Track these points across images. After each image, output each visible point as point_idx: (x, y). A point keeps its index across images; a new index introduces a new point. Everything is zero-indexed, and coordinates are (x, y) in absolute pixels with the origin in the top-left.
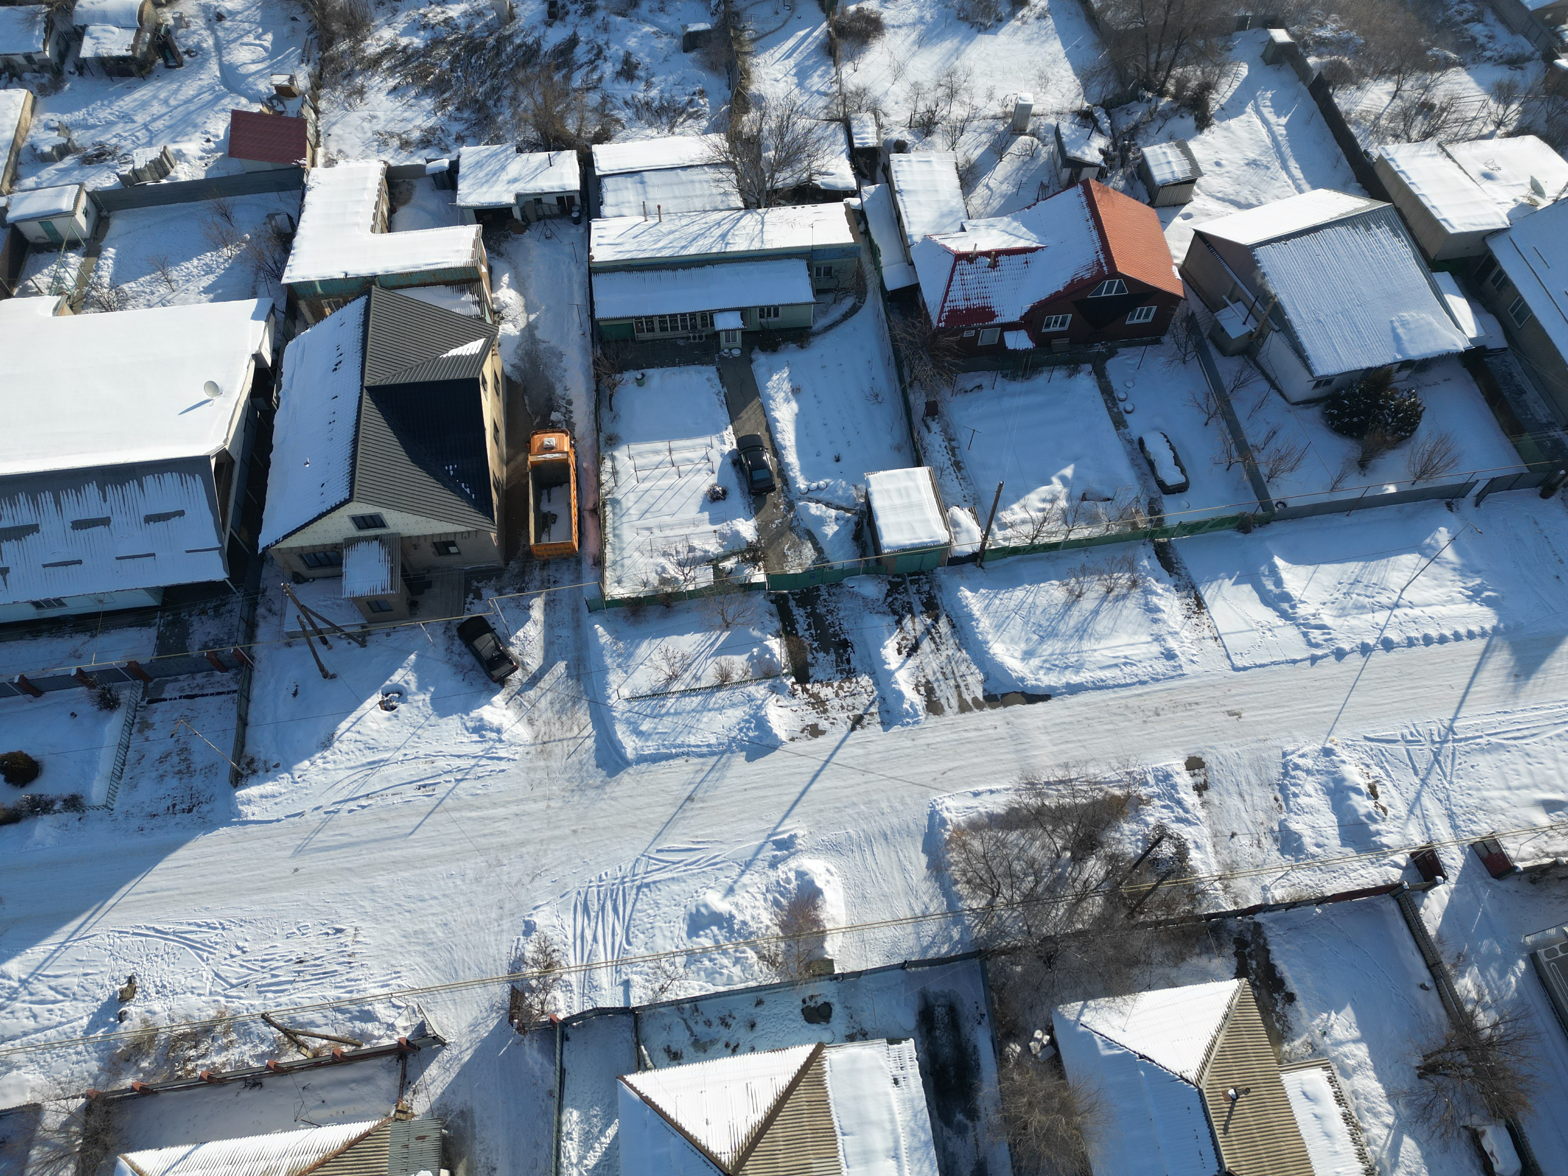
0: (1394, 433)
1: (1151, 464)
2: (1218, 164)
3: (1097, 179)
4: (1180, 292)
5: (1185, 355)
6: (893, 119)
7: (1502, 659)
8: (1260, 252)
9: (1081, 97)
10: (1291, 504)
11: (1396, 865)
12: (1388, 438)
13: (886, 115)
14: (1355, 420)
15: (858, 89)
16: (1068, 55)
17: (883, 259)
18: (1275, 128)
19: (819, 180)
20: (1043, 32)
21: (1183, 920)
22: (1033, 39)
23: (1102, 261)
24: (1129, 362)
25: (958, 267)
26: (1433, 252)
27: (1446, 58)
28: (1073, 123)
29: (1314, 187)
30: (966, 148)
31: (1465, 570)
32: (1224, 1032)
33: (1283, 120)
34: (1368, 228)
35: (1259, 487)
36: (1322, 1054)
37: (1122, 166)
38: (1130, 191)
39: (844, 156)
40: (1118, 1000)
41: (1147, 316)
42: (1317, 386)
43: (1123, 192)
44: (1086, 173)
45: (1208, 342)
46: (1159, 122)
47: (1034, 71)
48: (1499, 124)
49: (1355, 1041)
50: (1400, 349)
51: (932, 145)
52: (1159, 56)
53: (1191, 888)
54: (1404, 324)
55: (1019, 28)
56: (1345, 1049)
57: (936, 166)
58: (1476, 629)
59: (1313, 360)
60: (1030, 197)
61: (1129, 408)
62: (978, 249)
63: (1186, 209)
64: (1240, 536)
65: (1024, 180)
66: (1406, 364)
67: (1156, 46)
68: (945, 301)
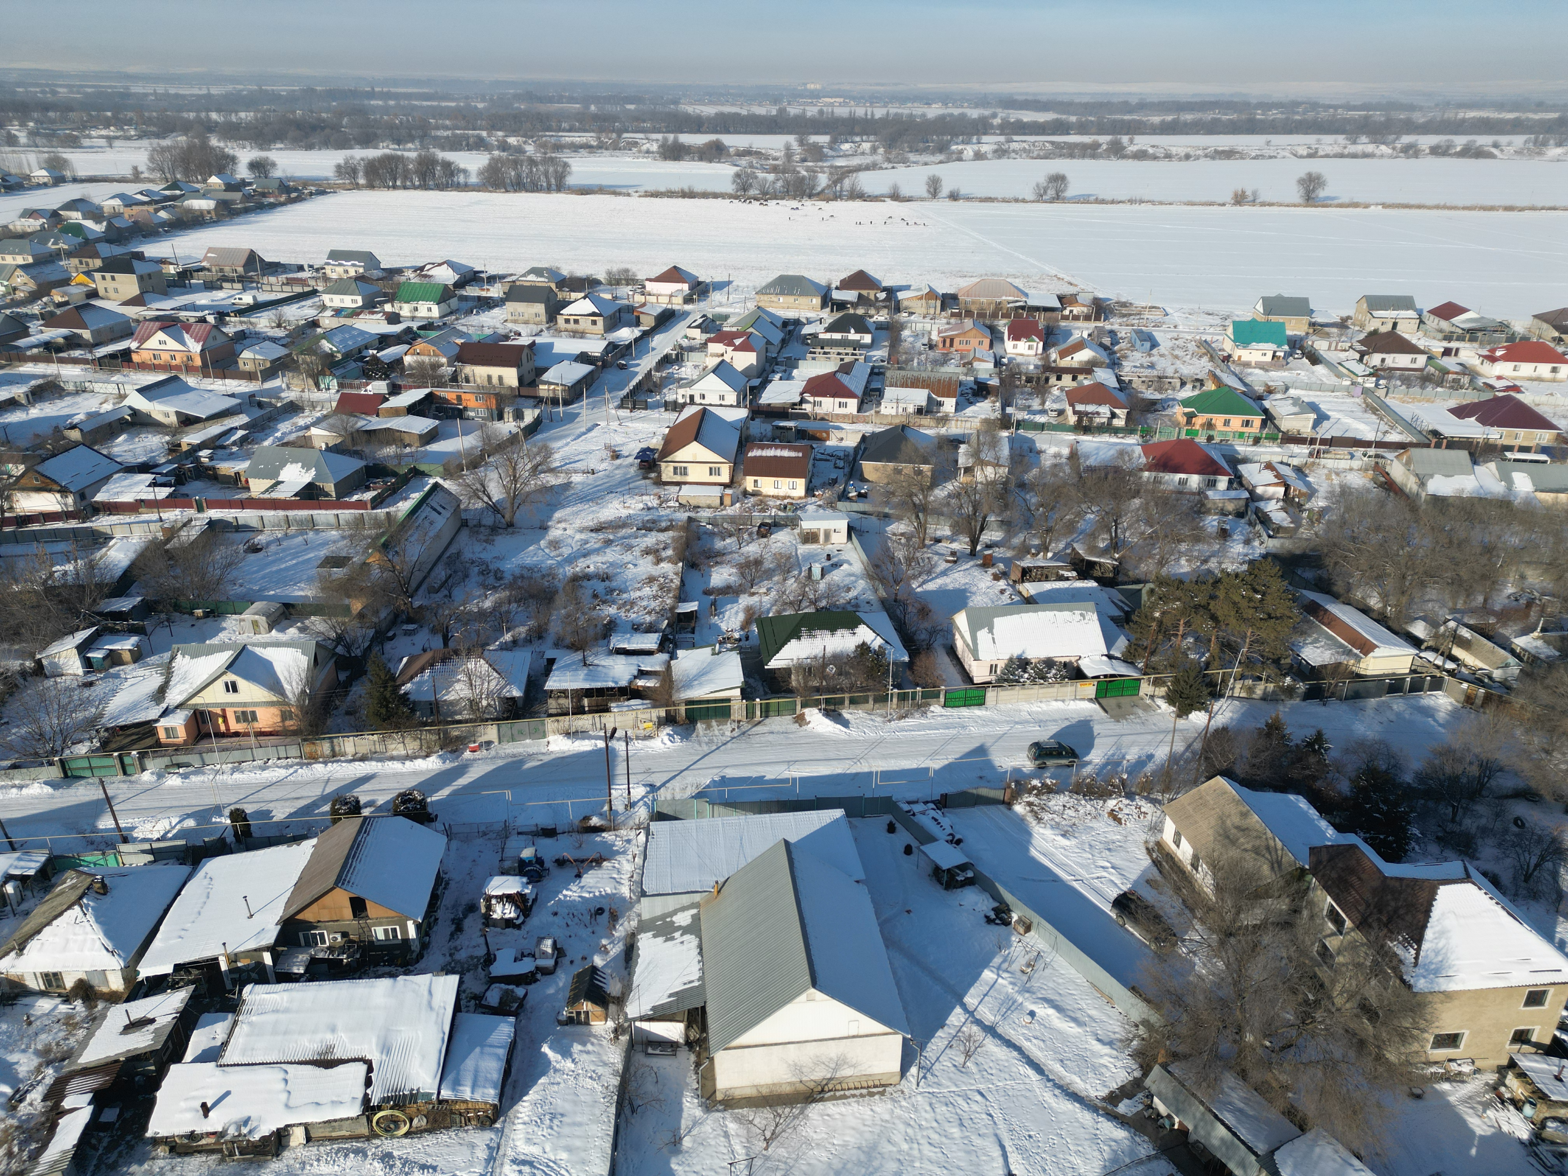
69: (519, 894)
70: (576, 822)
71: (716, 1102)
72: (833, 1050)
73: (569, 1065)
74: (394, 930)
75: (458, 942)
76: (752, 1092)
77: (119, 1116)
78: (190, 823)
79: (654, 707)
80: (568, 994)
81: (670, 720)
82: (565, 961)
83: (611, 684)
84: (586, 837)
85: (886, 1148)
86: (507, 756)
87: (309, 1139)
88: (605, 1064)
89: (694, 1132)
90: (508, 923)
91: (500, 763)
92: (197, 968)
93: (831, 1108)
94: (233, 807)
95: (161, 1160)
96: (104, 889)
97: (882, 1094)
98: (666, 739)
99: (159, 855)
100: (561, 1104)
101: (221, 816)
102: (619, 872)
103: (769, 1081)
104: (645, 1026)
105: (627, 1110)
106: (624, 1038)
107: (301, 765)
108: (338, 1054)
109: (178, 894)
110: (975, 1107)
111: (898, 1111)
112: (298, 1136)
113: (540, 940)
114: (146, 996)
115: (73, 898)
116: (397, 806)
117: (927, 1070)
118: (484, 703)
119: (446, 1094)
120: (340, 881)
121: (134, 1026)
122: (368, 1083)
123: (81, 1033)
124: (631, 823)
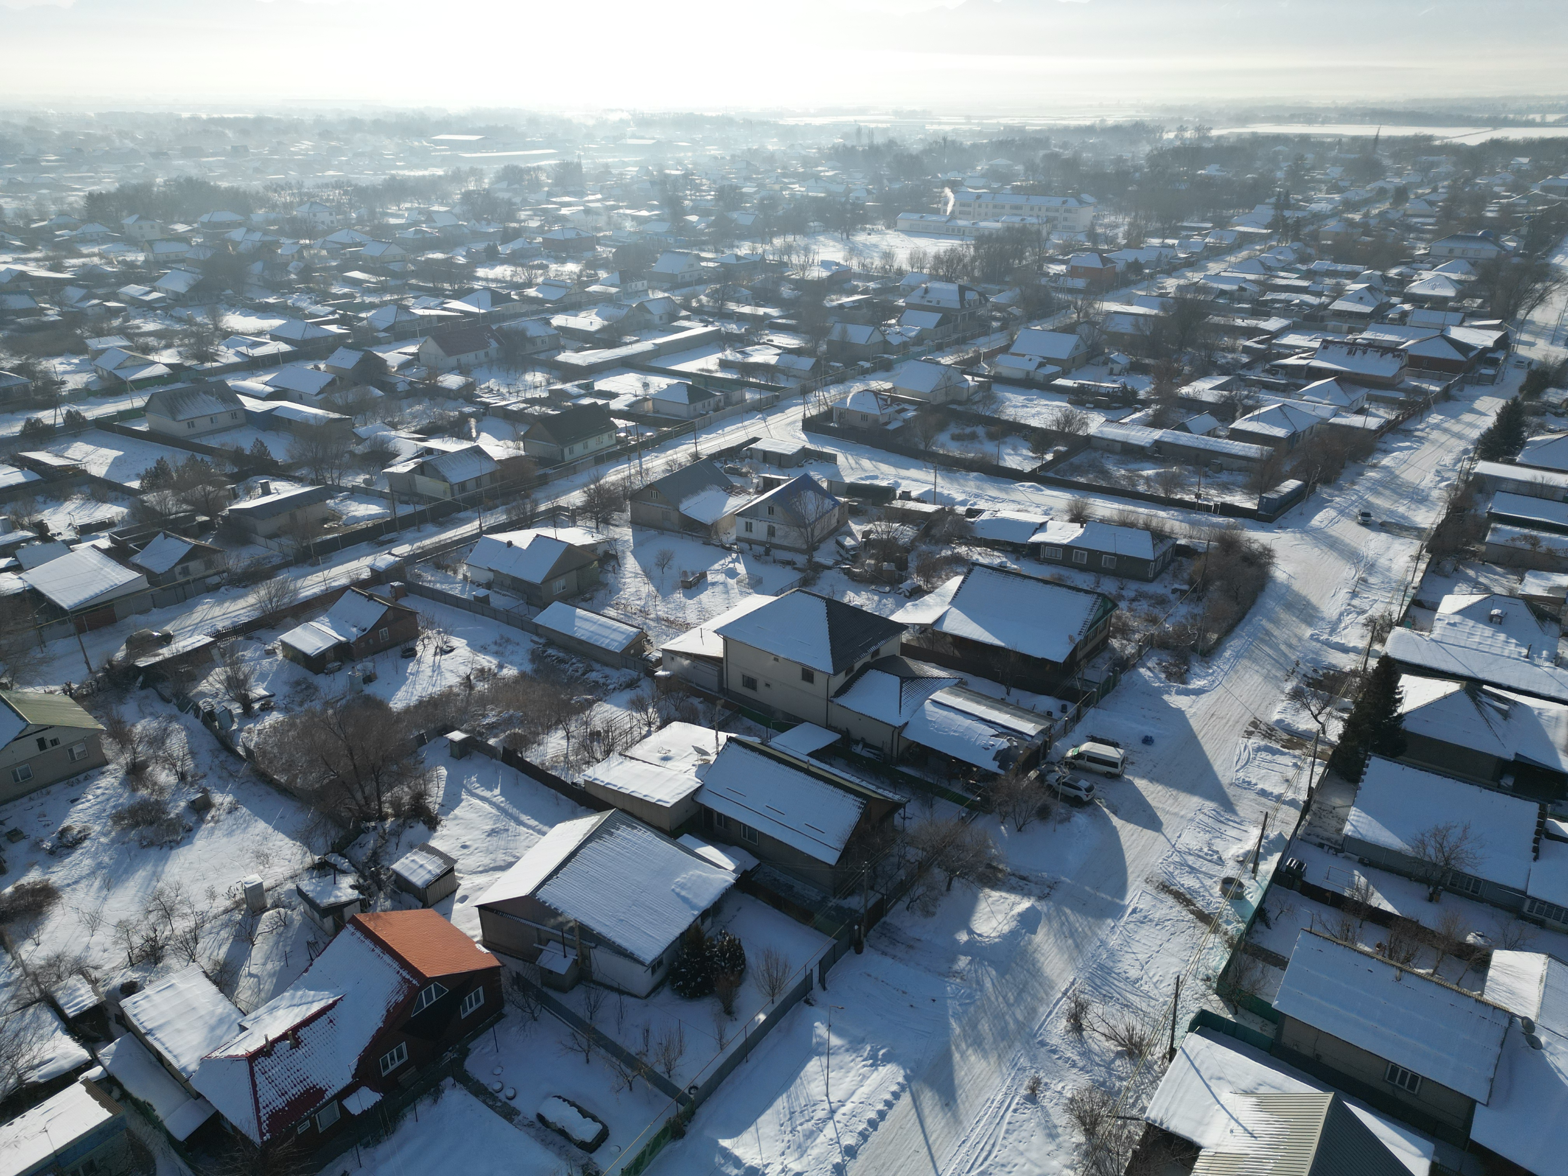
0: (733, 972)
1: (562, 1132)
2: (464, 847)
3: (362, 911)
4: (495, 963)
5: (532, 1013)
6: (106, 967)
7: (928, 1098)
8: (540, 894)
9: (308, 854)
10: (700, 1083)
12: (732, 978)
13: (96, 968)
14: (699, 980)
15: (49, 960)
16: (276, 828)
17: (160, 1112)
18: (494, 799)
19: (34, 1077)
20: (241, 821)
22: (233, 831)
23: (408, 977)
24: (486, 1050)
25: (256, 1069)
26: (666, 826)
27: (586, 700)
28: (312, 878)
29: (552, 826)
30: (208, 953)
31: (854, 1046)
33: (497, 791)
34: (611, 834)
35: (666, 1086)
37: (380, 889)
38: (400, 905)
39: (59, 1033)
41: (478, 1000)
42: (653, 972)
43: (393, 910)
44: (348, 913)
45: (545, 989)
46: (394, 840)
47: (249, 855)
48: (649, 724)
50: (693, 907)
51: (168, 969)
52: (363, 792)
54: (682, 886)
55: (213, 828)
57: (182, 986)
58: (895, 1088)
59: (638, 953)
60: (303, 961)
61: (510, 1093)
62: (270, 1039)
63: (459, 894)
64: (679, 1143)
65: (288, 949)
66: (705, 914)
67: (357, 786)
68: (258, 1110)
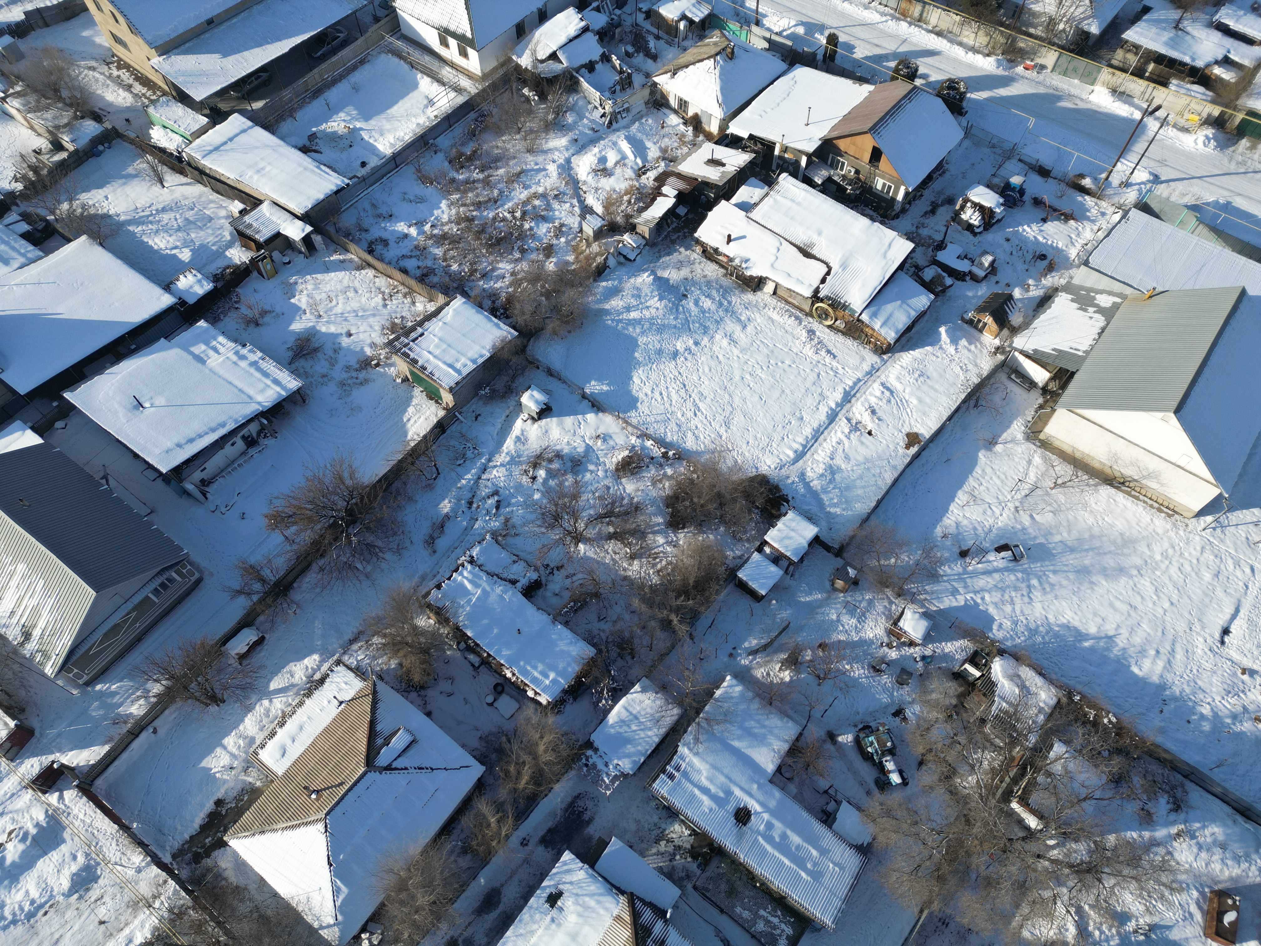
11: (61, 798)
21: (204, 909)
32: (275, 827)
36: (248, 762)
40: (300, 909)
49: (225, 748)
53: (172, 921)
56: (235, 751)
69: (991, 210)
70: (1071, 175)
71: (1037, 438)
72: (1153, 464)
73: (951, 349)
74: (890, 187)
75: (927, 221)
76: (1069, 450)
77: (686, 214)
78: (801, 30)
79: (1213, 102)
80: (980, 303)
81: (1218, 123)
82: (994, 279)
83: (1187, 59)
84: (1071, 192)
85: (1143, 548)
86: (1050, 87)
87: (775, 293)
88: (976, 365)
89: (1007, 445)
90: (969, 227)
91: (1041, 90)
92: (762, 144)
93: (1120, 497)
94: (832, 31)
95: (695, 255)
96: (731, 56)
97: (1169, 516)
98: (1201, 139)
99: (773, 46)
100: (931, 370)
101: (822, 34)
102: (1078, 235)
103: (1086, 451)
104: (1021, 358)
105: (972, 403)
106: (1000, 357)
107: (893, 17)
108: (815, 252)
109: (772, 83)
110: (1239, 573)
111: (1172, 534)
112: (769, 288)
113: (985, 253)
114: (727, 146)
115: (713, 52)
116: (942, 88)
117: (1219, 525)
118: (1061, 26)
119: (865, 317)
120: (874, 130)
121: (714, 162)
122: (823, 281)
123: (685, 150)
124: (1116, 200)
